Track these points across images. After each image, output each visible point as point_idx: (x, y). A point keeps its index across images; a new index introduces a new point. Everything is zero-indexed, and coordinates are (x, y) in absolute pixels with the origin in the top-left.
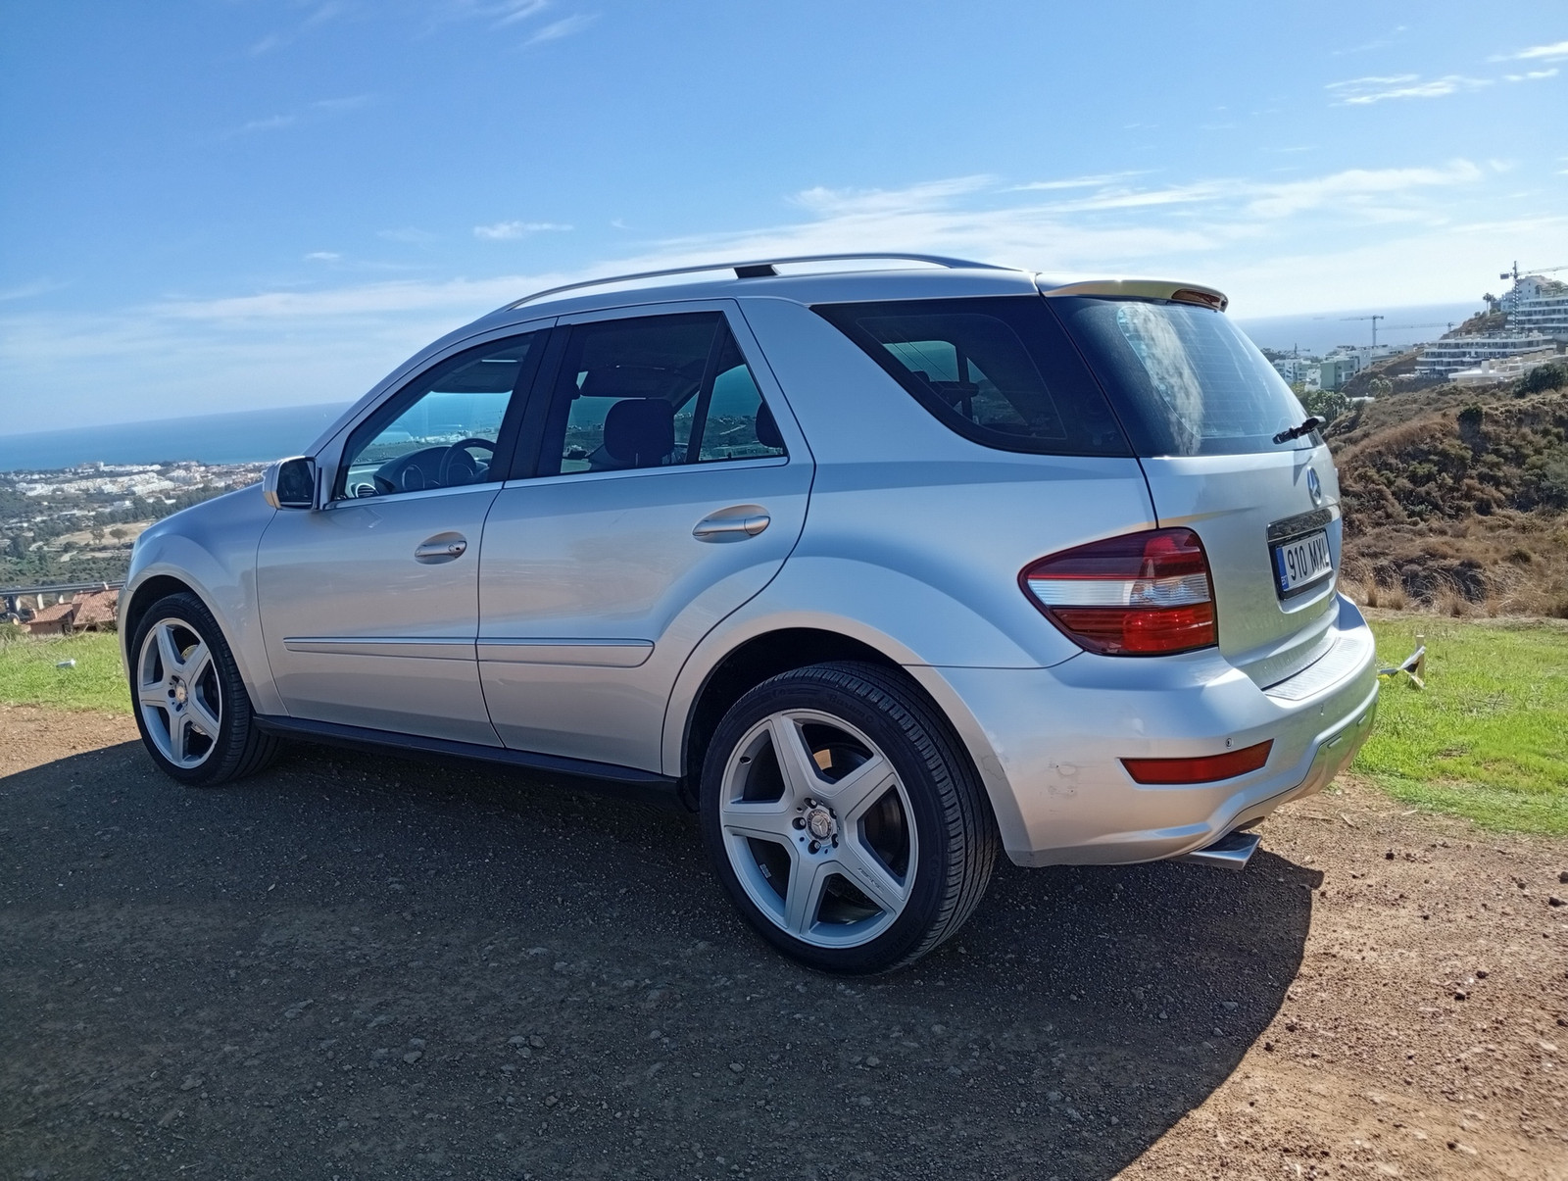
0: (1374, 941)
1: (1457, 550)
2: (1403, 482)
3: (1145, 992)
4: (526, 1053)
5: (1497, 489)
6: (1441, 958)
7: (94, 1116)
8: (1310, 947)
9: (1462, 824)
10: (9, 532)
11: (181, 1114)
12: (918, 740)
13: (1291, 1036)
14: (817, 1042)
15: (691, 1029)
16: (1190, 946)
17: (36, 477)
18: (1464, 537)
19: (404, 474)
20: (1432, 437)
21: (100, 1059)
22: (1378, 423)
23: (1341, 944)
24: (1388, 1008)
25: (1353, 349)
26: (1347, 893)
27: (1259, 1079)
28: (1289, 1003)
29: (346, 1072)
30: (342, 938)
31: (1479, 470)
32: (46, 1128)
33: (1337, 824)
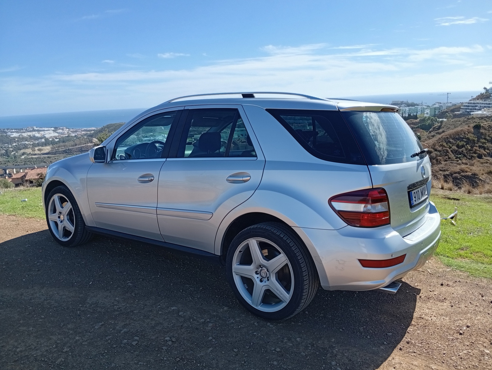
0: (435, 314)
1: (471, 170)
2: (455, 147)
3: (363, 329)
4: (170, 343)
5: (484, 151)
6: (456, 320)
7: (36, 360)
8: (415, 315)
9: (465, 274)
10: (5, 148)
11: (63, 360)
12: (295, 250)
13: (408, 345)
14: (261, 342)
15: (222, 337)
16: (378, 313)
17: (14, 131)
18: (473, 166)
19: (134, 151)
20: (464, 133)
21: (37, 340)
22: (448, 128)
23: (425, 314)
24: (439, 337)
25: (441, 103)
26: (428, 297)
27: (397, 360)
28: (408, 334)
29: (114, 347)
30: (113, 301)
31: (479, 144)
32: (21, 363)
33: (426, 273)
